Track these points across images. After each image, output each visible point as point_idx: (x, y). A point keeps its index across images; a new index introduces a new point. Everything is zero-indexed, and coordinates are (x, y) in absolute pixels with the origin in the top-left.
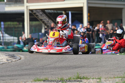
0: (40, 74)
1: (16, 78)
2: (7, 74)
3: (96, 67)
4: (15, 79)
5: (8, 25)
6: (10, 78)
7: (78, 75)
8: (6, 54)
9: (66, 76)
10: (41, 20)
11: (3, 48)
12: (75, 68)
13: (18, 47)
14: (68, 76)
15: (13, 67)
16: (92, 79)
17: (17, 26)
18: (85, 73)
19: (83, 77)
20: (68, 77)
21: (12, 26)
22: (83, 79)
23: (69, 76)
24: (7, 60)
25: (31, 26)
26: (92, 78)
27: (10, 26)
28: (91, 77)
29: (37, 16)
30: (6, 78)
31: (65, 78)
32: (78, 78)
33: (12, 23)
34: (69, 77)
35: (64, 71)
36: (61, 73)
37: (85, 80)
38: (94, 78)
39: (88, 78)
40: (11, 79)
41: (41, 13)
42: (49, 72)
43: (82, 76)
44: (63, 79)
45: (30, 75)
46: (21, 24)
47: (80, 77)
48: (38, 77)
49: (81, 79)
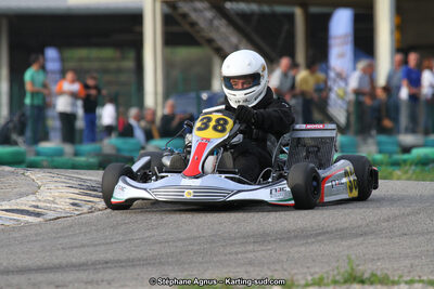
0: (200, 259)
1: (107, 275)
2: (74, 260)
3: (423, 234)
4: (102, 281)
5: (81, 60)
6: (83, 275)
7: (352, 269)
8: (71, 178)
9: (306, 270)
10: (210, 41)
11: (60, 153)
12: (342, 238)
13: (118, 150)
14: (312, 271)
15: (97, 230)
16: (406, 283)
17: (113, 65)
18: (379, 259)
19: (373, 275)
20: (312, 275)
21: (96, 65)
22: (372, 283)
23: (317, 270)
24: (73, 204)
25: (168, 66)
26: (409, 279)
27: (86, 65)
28: (401, 277)
29: (193, 24)
30: (70, 276)
31: (300, 277)
32: (353, 278)
33: (95, 53)
34: (316, 273)
35: (296, 249)
36: (284, 258)
37: (379, 287)
38: (417, 278)
39: (391, 278)
40: (86, 283)
41: (209, 14)
42: (236, 253)
43: (366, 269)
44: (292, 281)
45: (160, 263)
46: (132, 54)
47: (359, 274)
48: (195, 273)
49: (362, 282)
